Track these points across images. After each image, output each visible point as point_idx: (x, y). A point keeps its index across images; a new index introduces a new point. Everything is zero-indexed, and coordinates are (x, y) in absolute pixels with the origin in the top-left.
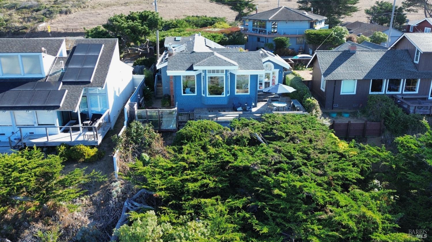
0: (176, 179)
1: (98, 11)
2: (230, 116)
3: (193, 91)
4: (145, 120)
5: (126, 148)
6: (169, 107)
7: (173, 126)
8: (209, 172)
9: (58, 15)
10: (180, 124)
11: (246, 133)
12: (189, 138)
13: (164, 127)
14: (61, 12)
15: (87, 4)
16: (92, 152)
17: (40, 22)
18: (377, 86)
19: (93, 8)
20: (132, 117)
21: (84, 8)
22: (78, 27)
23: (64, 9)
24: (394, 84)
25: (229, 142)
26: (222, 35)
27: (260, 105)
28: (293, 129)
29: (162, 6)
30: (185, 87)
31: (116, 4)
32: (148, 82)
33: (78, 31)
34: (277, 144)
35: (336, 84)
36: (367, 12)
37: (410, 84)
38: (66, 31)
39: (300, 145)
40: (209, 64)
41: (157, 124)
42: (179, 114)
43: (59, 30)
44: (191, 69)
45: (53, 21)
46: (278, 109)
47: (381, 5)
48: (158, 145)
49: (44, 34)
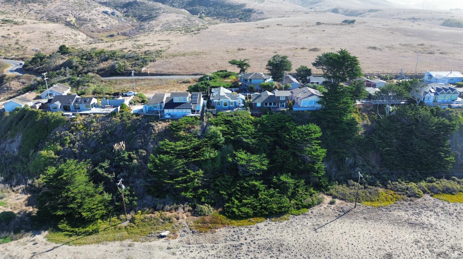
0: (217, 121)
1: (170, 60)
2: (229, 111)
3: (220, 105)
4: (209, 112)
5: (206, 117)
6: (214, 109)
7: (215, 113)
8: (222, 121)
9: (150, 62)
10: (217, 113)
11: (230, 114)
12: (219, 115)
13: (213, 113)
14: (151, 61)
15: (163, 55)
16: (199, 118)
17: (142, 67)
18: (266, 104)
19: (167, 57)
20: (206, 111)
21: (162, 57)
22: (163, 71)
23: (152, 59)
24: (270, 104)
25: (227, 116)
26: (231, 84)
27: (236, 109)
28: (240, 114)
29: (204, 56)
30: (218, 104)
31: (179, 55)
32: (208, 103)
33: (163, 73)
34: (236, 116)
35: (256, 104)
36: (296, 70)
37: (275, 104)
38: (157, 73)
39: (241, 116)
40: (224, 99)
41: (212, 113)
42: (217, 111)
43: (153, 72)
44: (219, 100)
45: (148, 66)
46: (240, 110)
47: (302, 67)
48: (212, 117)
49: (145, 74)
